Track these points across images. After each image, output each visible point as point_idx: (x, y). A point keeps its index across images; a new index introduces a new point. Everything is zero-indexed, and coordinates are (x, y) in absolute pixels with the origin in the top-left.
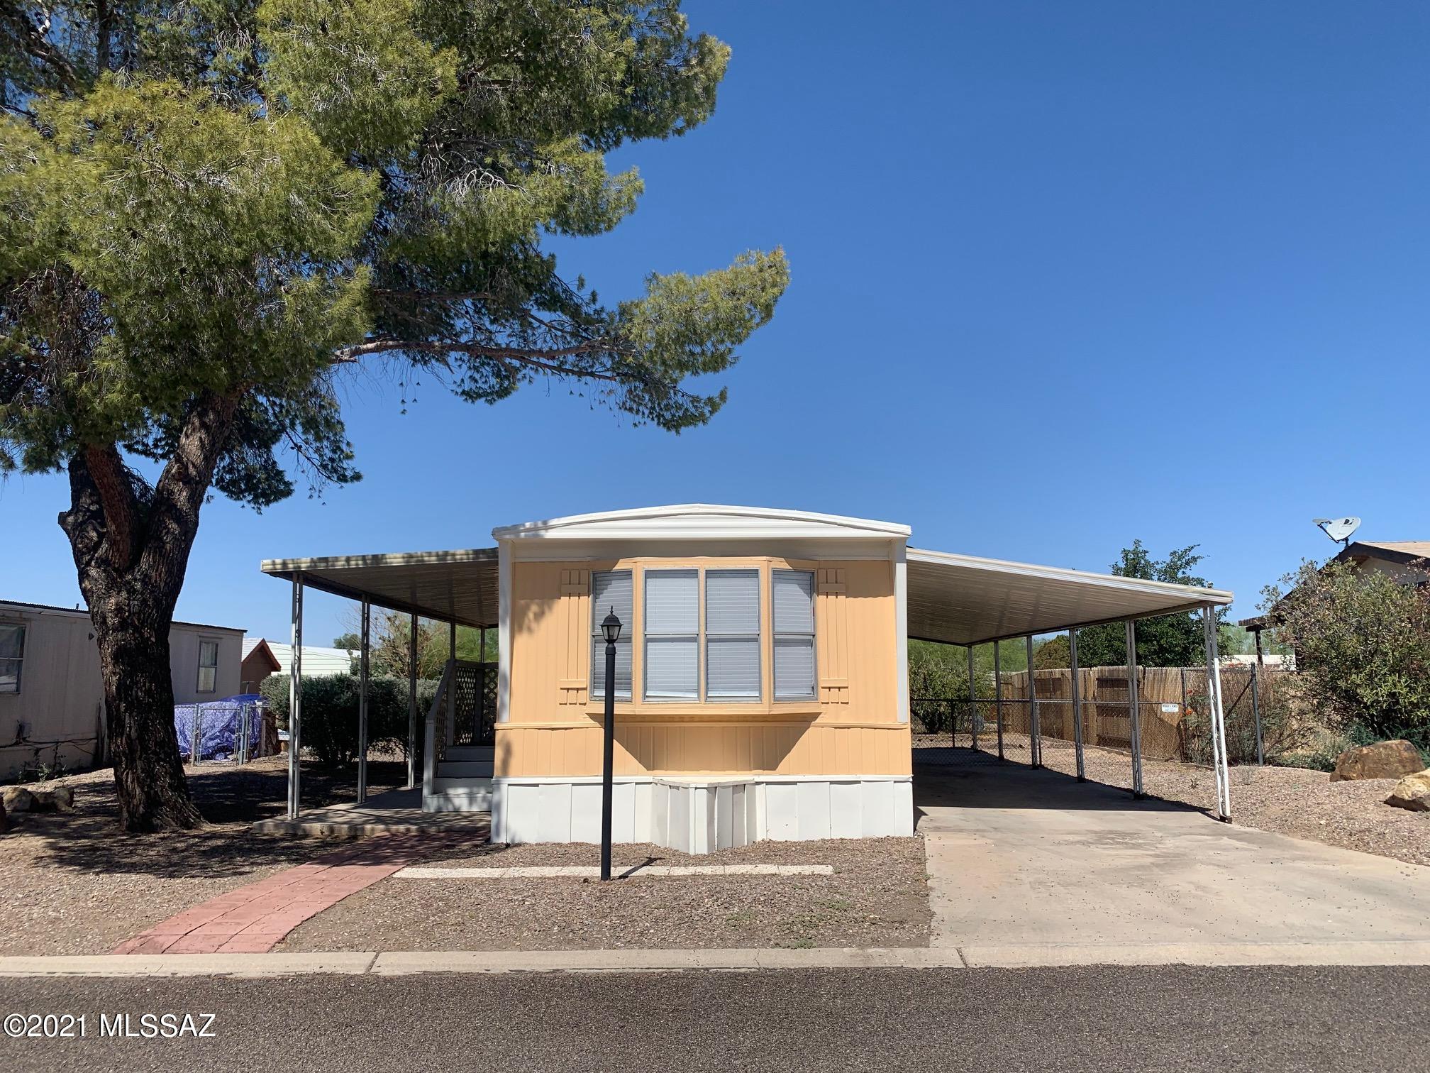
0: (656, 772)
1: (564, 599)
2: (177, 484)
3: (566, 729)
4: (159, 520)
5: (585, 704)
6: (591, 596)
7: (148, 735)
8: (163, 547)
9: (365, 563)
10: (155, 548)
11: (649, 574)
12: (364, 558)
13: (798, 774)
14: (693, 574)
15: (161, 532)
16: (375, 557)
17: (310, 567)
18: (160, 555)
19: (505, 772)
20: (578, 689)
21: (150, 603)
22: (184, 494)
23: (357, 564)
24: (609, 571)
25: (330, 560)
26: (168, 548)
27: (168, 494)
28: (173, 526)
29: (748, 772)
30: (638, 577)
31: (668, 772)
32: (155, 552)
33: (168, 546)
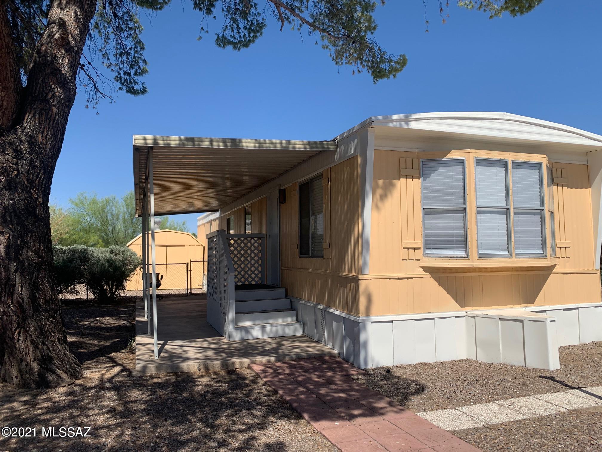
0: (467, 309)
1: (403, 180)
2: (60, 51)
3: (408, 278)
4: (43, 82)
5: (419, 260)
6: (421, 179)
7: (39, 294)
8: (50, 109)
9: (226, 145)
10: (41, 109)
11: (480, 162)
12: (224, 141)
13: (545, 305)
14: (504, 164)
15: (47, 95)
16: (233, 141)
17: (179, 144)
18: (46, 118)
19: (368, 313)
20: (415, 249)
21: (38, 163)
22: (66, 61)
23: (219, 146)
24: (440, 160)
25: (196, 139)
26: (54, 111)
27: (52, 58)
28: (58, 91)
29: (519, 306)
30: (470, 165)
31: (474, 308)
32: (41, 114)
33: (54, 109)
